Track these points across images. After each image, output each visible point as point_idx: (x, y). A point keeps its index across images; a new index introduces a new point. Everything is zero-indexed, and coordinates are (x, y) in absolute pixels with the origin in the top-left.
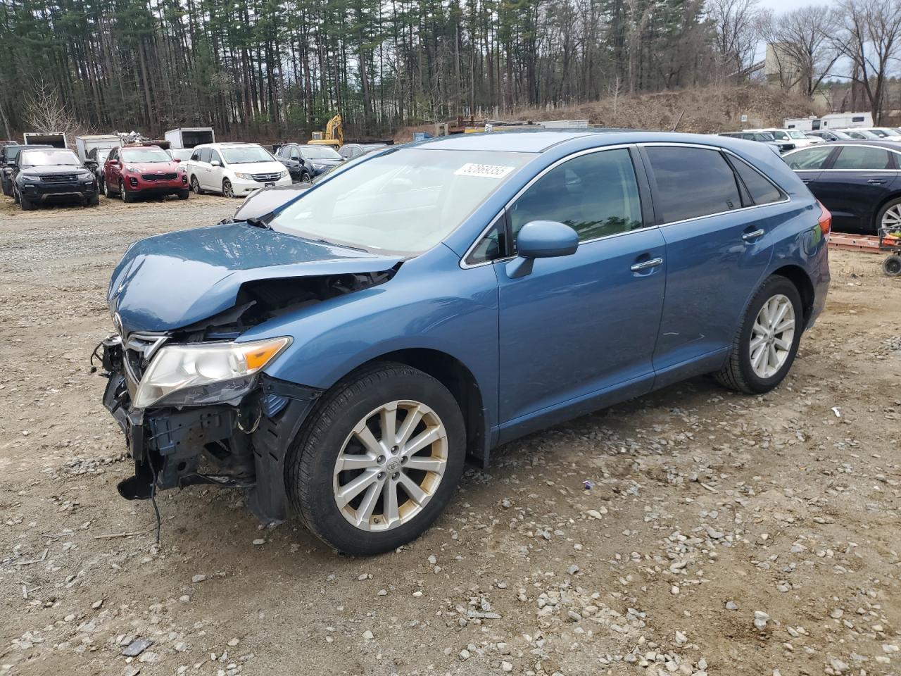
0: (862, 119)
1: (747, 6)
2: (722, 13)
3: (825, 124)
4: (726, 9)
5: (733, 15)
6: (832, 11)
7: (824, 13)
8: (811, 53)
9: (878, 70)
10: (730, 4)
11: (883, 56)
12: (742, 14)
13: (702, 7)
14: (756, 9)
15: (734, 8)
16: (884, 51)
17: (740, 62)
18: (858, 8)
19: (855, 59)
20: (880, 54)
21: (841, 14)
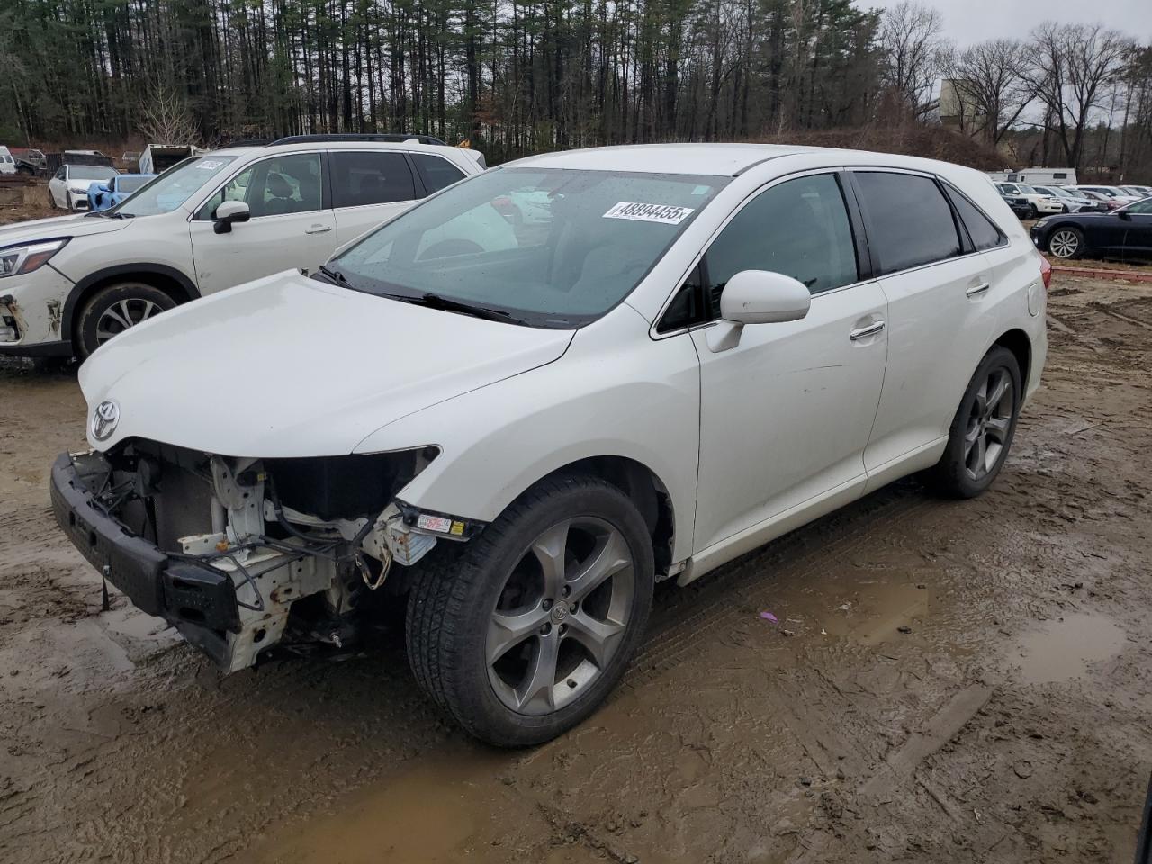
0: (1064, 176)
1: (927, 35)
2: (898, 42)
3: (1023, 179)
4: (903, 37)
5: (911, 45)
6: (1025, 46)
7: (1015, 48)
8: (997, 95)
9: (1078, 120)
10: (908, 31)
11: (1084, 103)
12: (921, 43)
13: (875, 33)
14: (938, 39)
15: (912, 37)
16: (1085, 97)
17: (915, 99)
18: (1058, 45)
19: (1051, 104)
20: (1081, 101)
21: (1037, 51)
